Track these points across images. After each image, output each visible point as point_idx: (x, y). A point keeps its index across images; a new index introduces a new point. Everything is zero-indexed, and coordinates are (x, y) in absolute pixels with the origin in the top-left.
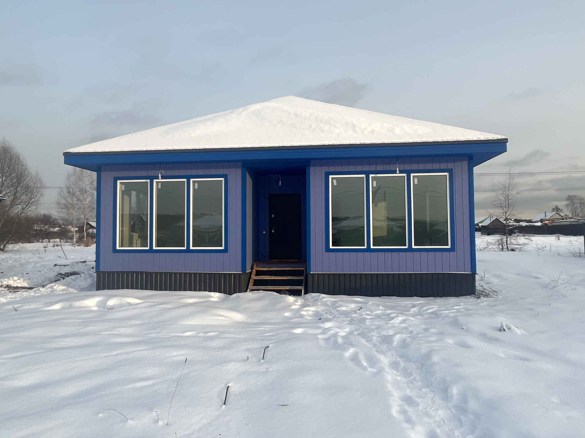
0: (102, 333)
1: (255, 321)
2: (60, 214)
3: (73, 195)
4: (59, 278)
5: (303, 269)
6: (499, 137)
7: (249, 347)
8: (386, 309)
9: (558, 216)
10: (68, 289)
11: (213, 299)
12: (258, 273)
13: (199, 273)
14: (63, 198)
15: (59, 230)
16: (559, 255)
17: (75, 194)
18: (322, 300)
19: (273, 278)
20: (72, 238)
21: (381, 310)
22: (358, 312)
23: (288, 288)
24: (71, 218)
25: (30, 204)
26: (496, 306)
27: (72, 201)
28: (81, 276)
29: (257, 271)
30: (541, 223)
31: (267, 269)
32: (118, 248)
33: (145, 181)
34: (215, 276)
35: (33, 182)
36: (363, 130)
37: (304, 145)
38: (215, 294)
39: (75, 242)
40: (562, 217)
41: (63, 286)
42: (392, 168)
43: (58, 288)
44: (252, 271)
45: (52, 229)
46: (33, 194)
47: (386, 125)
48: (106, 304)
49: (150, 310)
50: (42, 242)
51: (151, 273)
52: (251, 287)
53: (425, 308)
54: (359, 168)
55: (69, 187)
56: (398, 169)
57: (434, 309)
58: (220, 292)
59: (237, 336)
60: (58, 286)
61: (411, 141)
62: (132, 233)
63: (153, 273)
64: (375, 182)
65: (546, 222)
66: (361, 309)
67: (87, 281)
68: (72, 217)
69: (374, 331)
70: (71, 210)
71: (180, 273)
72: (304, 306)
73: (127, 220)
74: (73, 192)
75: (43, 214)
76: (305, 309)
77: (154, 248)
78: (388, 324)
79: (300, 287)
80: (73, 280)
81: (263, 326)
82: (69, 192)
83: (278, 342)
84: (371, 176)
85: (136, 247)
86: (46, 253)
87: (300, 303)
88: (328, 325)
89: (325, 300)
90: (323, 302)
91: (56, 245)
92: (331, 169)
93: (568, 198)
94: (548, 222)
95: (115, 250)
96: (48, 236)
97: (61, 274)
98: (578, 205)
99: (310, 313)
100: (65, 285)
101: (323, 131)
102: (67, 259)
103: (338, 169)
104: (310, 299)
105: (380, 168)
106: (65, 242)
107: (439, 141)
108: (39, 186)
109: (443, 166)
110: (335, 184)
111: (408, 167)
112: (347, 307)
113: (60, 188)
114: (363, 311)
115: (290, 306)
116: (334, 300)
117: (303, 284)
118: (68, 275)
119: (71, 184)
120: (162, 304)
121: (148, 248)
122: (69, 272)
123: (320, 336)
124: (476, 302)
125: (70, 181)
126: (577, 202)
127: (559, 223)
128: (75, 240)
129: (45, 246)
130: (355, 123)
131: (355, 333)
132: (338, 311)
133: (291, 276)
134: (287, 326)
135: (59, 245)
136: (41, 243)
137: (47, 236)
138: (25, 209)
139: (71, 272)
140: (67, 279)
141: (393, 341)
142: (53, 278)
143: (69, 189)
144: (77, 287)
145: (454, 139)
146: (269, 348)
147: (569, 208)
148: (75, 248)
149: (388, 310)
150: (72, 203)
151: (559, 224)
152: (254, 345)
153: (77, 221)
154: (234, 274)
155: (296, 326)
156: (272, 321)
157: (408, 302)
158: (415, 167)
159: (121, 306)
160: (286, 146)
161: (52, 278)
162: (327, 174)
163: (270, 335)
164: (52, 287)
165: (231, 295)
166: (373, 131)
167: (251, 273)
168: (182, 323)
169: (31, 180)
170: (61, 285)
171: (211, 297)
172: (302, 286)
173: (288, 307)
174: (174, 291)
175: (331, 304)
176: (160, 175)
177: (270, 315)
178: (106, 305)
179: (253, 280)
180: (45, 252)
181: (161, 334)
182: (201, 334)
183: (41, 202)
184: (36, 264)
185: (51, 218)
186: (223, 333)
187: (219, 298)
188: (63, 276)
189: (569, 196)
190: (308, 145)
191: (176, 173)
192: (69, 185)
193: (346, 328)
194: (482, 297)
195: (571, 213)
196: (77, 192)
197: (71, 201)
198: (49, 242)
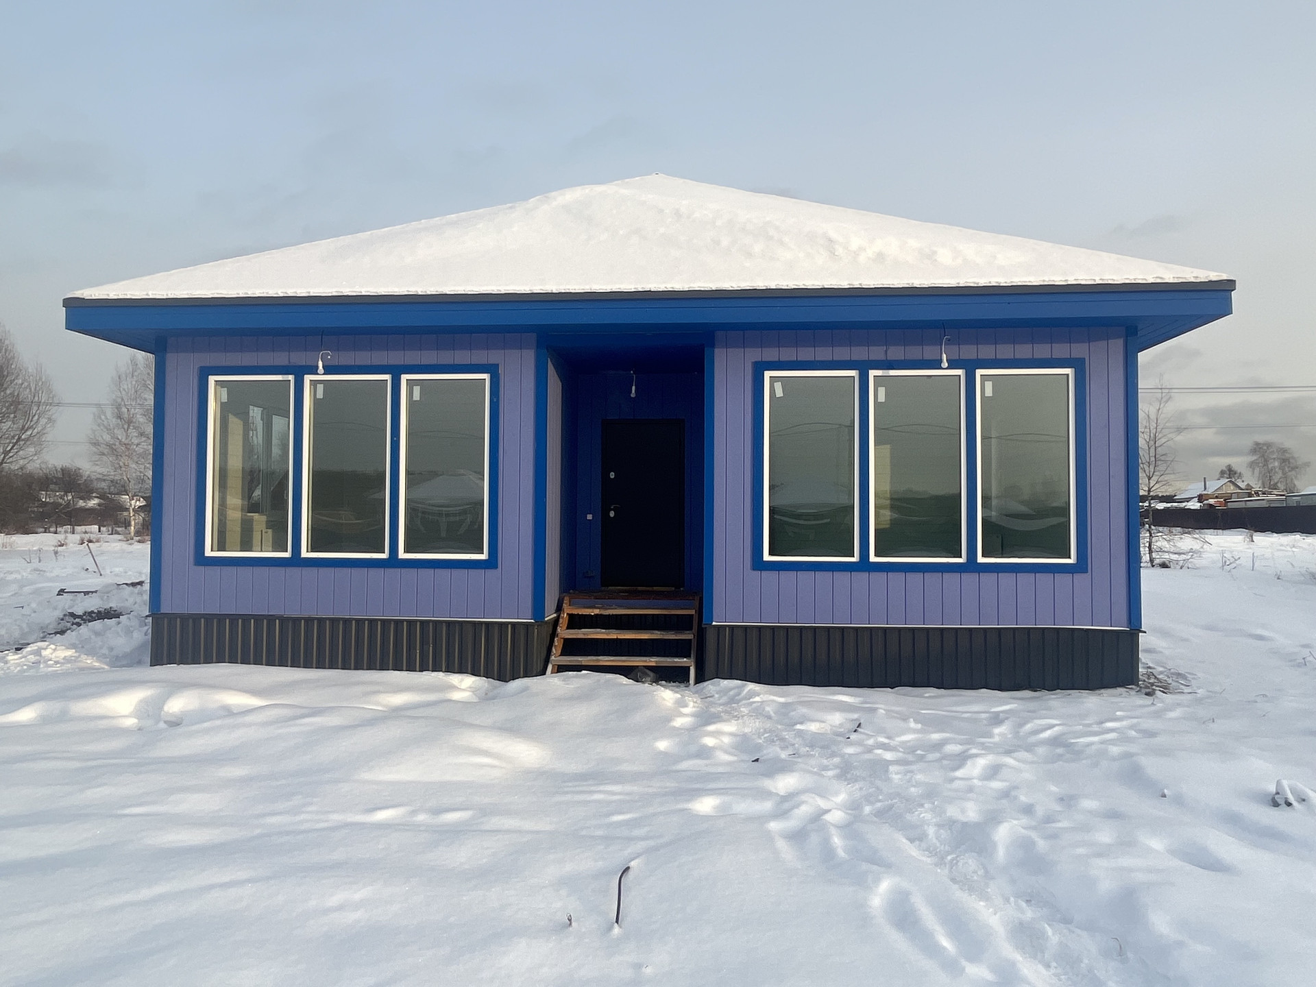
0: (127, 811)
1: (573, 767)
2: (98, 467)
3: (130, 422)
4: (69, 625)
5: (692, 612)
6: (1214, 276)
7: (568, 868)
8: (925, 727)
9: (1231, 489)
10: (79, 656)
11: (456, 696)
12: (576, 621)
13: (422, 622)
14: (105, 430)
15: (99, 505)
16: (1278, 578)
17: (134, 420)
18: (751, 700)
19: (613, 635)
20: (127, 524)
21: (915, 731)
22: (854, 736)
23: (652, 661)
24: (125, 478)
25: (22, 443)
26: (1213, 721)
27: (127, 437)
28: (119, 623)
29: (570, 616)
30: (1199, 504)
31: (597, 611)
32: (208, 553)
33: (281, 379)
34: (462, 629)
35: (30, 389)
36: (855, 253)
37: (702, 289)
38: (462, 681)
39: (133, 534)
40: (1242, 489)
41: (68, 648)
42: (929, 352)
43: (54, 655)
44: (558, 618)
45: (81, 503)
46: (30, 418)
47: (913, 243)
48: (161, 708)
49: (280, 731)
50: (56, 533)
51: (296, 621)
52: (556, 658)
53: (1028, 727)
54: (842, 353)
55: (120, 405)
56: (944, 356)
57: (1056, 728)
58: (475, 673)
59: (528, 825)
60: (55, 650)
61: (982, 281)
62: (249, 514)
63: (299, 619)
64: (882, 391)
65: (1212, 501)
66: (859, 729)
67: (132, 637)
68: (126, 474)
69: (922, 805)
70: (124, 460)
71: (371, 621)
72: (706, 718)
73: (235, 483)
74: (129, 415)
75: (61, 466)
76: (711, 728)
77: (305, 554)
78: (952, 780)
79: (685, 659)
80: (97, 634)
81: (602, 788)
82: (119, 417)
83: (656, 849)
84: (873, 373)
85: (262, 551)
86: (57, 559)
87: (694, 709)
88: (785, 783)
89: (757, 699)
90: (754, 705)
91: (86, 539)
92: (771, 354)
93: (1255, 449)
94: (1216, 500)
95: (201, 559)
96: (73, 517)
97: (72, 615)
98: (1276, 464)
99: (726, 740)
100: (72, 646)
101: (749, 255)
102: (101, 575)
103: (788, 354)
104: (717, 696)
105: (896, 353)
106: (110, 532)
107: (1056, 283)
108: (43, 401)
109: (1061, 350)
110: (779, 393)
111: (969, 352)
112: (823, 722)
113: (98, 405)
114: (868, 735)
115: (669, 719)
116: (782, 700)
117: (692, 652)
118: (91, 616)
119: (125, 398)
120: (316, 712)
121: (287, 555)
122: (96, 611)
123: (774, 826)
124: (1153, 708)
125: (121, 389)
126: (1274, 456)
127: (1244, 503)
128: (132, 528)
129: (59, 541)
130: (833, 234)
131: (867, 809)
132: (800, 734)
133: (658, 630)
134: (671, 784)
135: (94, 540)
136: (52, 534)
137: (71, 517)
138: (11, 454)
139: (101, 609)
140: (84, 630)
141: (994, 845)
142: (51, 626)
143: (119, 407)
144: (105, 651)
145: (1095, 280)
146: (631, 873)
147: (1257, 471)
148: (131, 548)
149: (935, 732)
150: (126, 442)
151: (1244, 506)
152: (585, 862)
153: (139, 483)
154: (513, 624)
155: (698, 786)
156: (625, 767)
157: (976, 708)
158: (987, 352)
159: (202, 716)
160: (655, 290)
161: (49, 624)
162: (759, 369)
163: (626, 823)
164: (38, 653)
165: (507, 682)
166: (880, 257)
167: (556, 622)
168: (367, 776)
169: (26, 384)
170: (63, 647)
171: (453, 688)
172: (688, 656)
173: (661, 724)
174: (355, 669)
175: (775, 713)
176: (320, 364)
177: (616, 749)
178: (162, 712)
179: (562, 640)
180: (56, 556)
181: (303, 817)
182: (421, 817)
183: (49, 437)
184: (22, 587)
185: (81, 476)
186: (486, 811)
187: (474, 690)
188: (77, 620)
189: (1257, 444)
190: (714, 289)
191: (363, 358)
192: (119, 400)
193: (837, 793)
194: (1158, 693)
195: (1261, 481)
196: (138, 416)
197: (124, 437)
198: (73, 533)
